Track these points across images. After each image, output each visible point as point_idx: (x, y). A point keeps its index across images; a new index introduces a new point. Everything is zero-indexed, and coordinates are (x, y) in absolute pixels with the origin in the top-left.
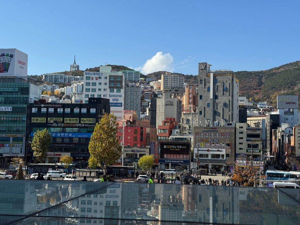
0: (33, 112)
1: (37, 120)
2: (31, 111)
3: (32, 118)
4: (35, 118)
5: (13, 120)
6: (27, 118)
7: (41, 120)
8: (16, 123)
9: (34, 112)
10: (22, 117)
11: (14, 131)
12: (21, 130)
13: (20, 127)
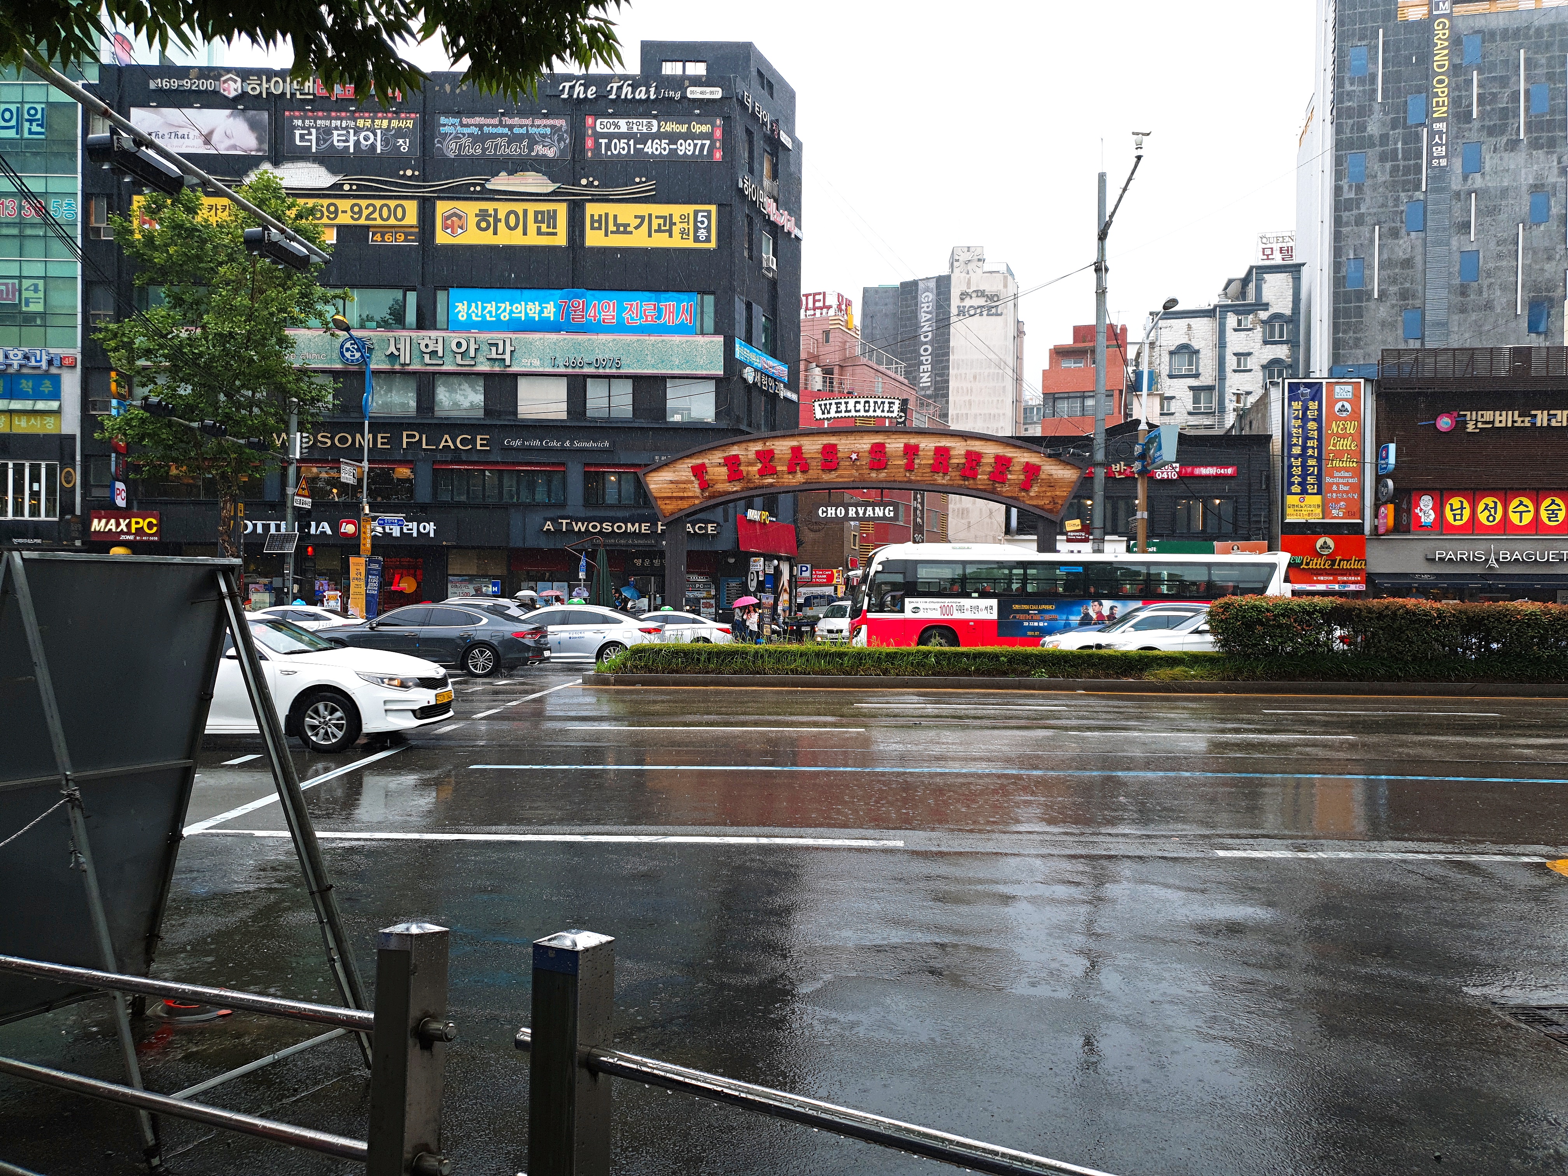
6: (86, 200)
12: (39, 308)
13: (26, 283)
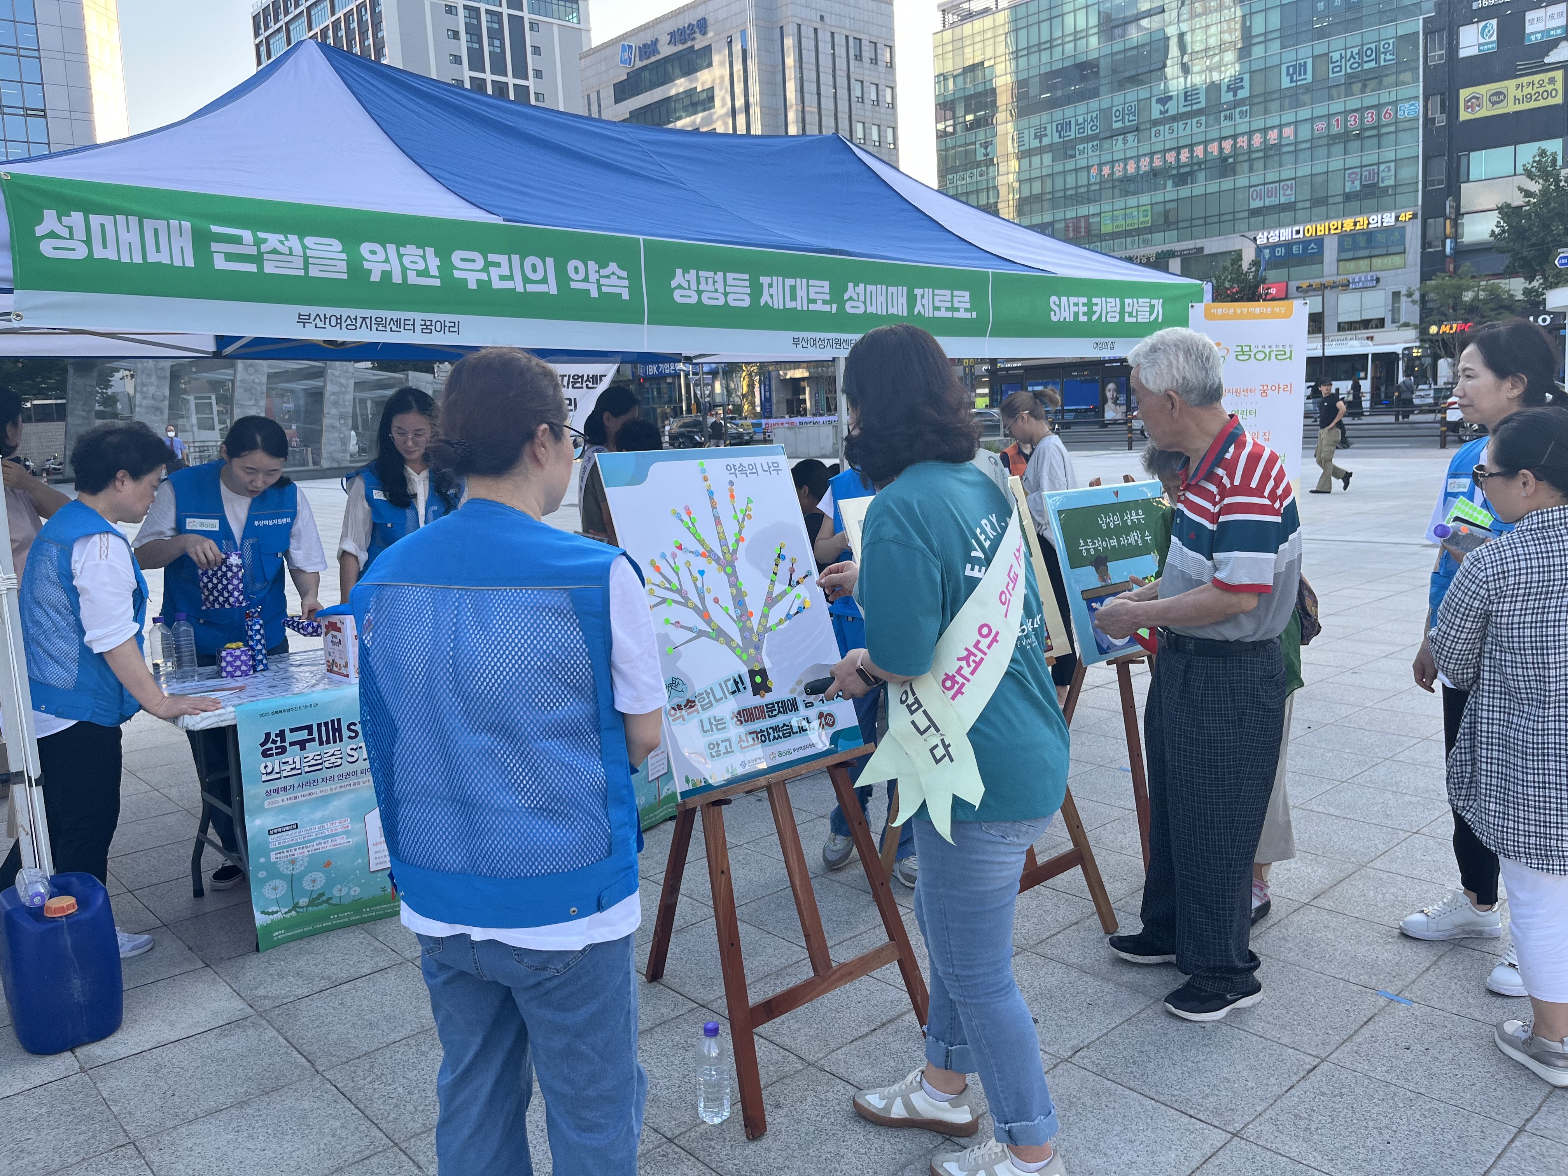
0: (1463, 54)
1: (1498, 97)
2: (1453, 46)
3: (1464, 93)
4: (1484, 90)
5: (1335, 130)
6: (1426, 99)
7: (1527, 91)
8: (1355, 145)
9: (1473, 51)
10: (1395, 103)
11: (1348, 197)
12: (1392, 182)
13: (1382, 167)
